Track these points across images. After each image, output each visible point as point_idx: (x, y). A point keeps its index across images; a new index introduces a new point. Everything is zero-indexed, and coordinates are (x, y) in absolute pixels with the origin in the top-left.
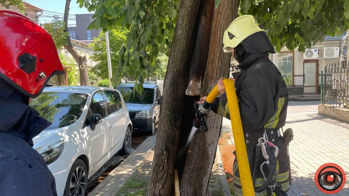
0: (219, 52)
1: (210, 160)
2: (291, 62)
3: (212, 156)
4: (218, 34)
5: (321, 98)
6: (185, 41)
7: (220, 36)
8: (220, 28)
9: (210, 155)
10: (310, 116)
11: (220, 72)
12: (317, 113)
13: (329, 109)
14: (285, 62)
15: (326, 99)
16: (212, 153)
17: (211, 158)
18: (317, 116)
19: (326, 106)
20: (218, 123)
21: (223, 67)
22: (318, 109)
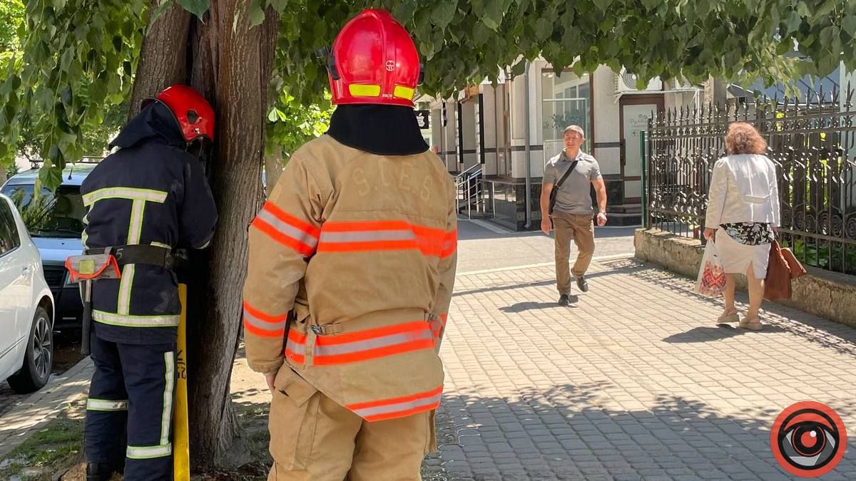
0: (235, 103)
1: (228, 339)
2: (584, 101)
3: (231, 331)
4: (231, 66)
5: (643, 214)
6: (164, 77)
7: (235, 71)
8: (236, 53)
9: (226, 327)
10: (610, 265)
11: (239, 147)
12: (632, 255)
13: (654, 241)
14: (573, 101)
15: (652, 215)
16: (231, 322)
17: (228, 334)
18: (628, 263)
19: (651, 235)
20: (242, 257)
21: (246, 136)
22: (635, 245)
